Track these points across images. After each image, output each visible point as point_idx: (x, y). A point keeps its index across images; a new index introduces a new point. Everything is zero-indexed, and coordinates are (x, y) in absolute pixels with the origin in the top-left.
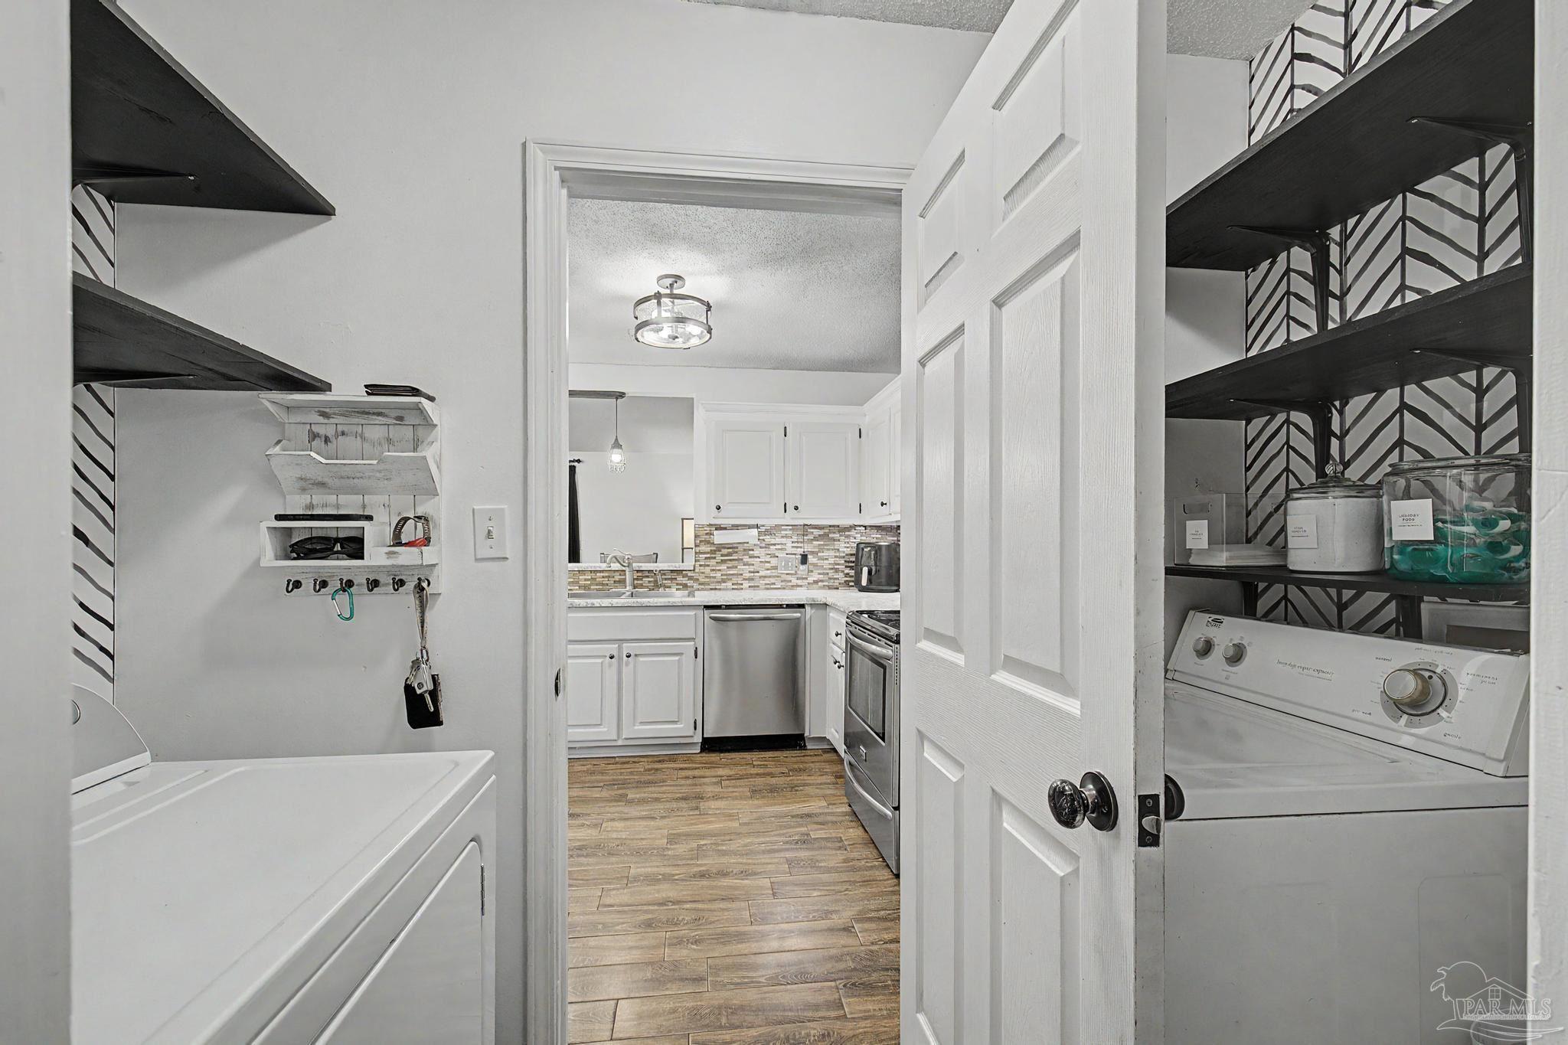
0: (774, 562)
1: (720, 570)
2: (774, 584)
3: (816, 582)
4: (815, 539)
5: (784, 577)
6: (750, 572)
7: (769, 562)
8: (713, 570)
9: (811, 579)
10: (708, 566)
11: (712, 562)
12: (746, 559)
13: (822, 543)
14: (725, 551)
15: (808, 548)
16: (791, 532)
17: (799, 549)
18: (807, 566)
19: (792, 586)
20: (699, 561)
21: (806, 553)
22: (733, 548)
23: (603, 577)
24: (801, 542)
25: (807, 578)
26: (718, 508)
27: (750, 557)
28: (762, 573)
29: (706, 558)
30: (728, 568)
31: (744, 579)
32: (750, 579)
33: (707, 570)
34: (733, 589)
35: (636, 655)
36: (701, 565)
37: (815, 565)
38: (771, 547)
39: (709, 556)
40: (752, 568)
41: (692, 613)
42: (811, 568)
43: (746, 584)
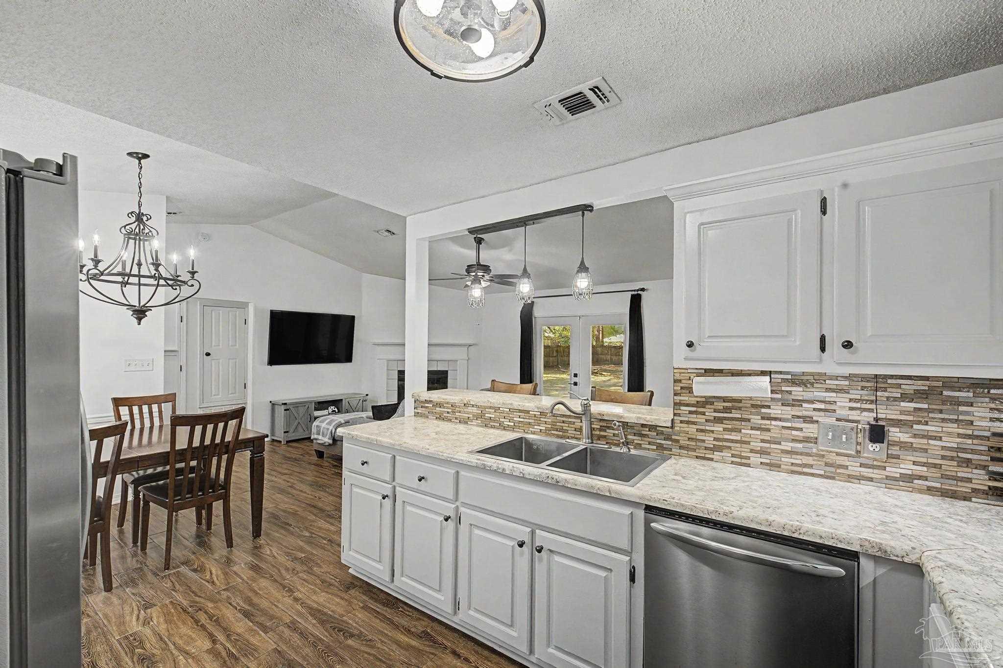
0: (810, 430)
1: (712, 432)
2: (811, 466)
3: (909, 478)
4: (904, 397)
5: (833, 458)
6: (763, 441)
7: (801, 429)
8: (702, 431)
9: (893, 471)
10: (694, 423)
11: (701, 419)
12: (756, 420)
13: (926, 406)
14: (720, 405)
15: (884, 413)
16: (847, 383)
17: (865, 414)
18: (885, 445)
19: (849, 476)
20: (679, 415)
21: (881, 423)
22: (734, 403)
23: (563, 422)
24: (872, 402)
25: (884, 468)
26: (690, 345)
27: (763, 418)
28: (787, 446)
29: (691, 412)
30: (725, 429)
31: (752, 451)
32: (762, 452)
33: (692, 429)
34: (732, 463)
35: (551, 551)
36: (681, 422)
37: (903, 445)
38: (805, 405)
39: (693, 409)
40: (766, 436)
41: (627, 511)
42: (895, 450)
43: (755, 459)
